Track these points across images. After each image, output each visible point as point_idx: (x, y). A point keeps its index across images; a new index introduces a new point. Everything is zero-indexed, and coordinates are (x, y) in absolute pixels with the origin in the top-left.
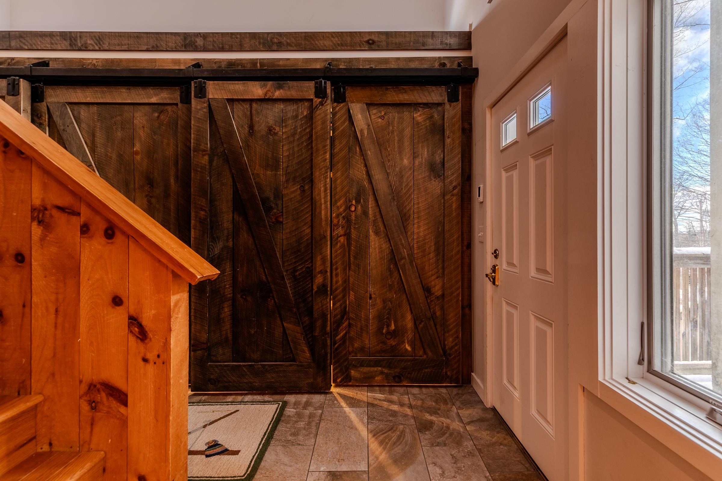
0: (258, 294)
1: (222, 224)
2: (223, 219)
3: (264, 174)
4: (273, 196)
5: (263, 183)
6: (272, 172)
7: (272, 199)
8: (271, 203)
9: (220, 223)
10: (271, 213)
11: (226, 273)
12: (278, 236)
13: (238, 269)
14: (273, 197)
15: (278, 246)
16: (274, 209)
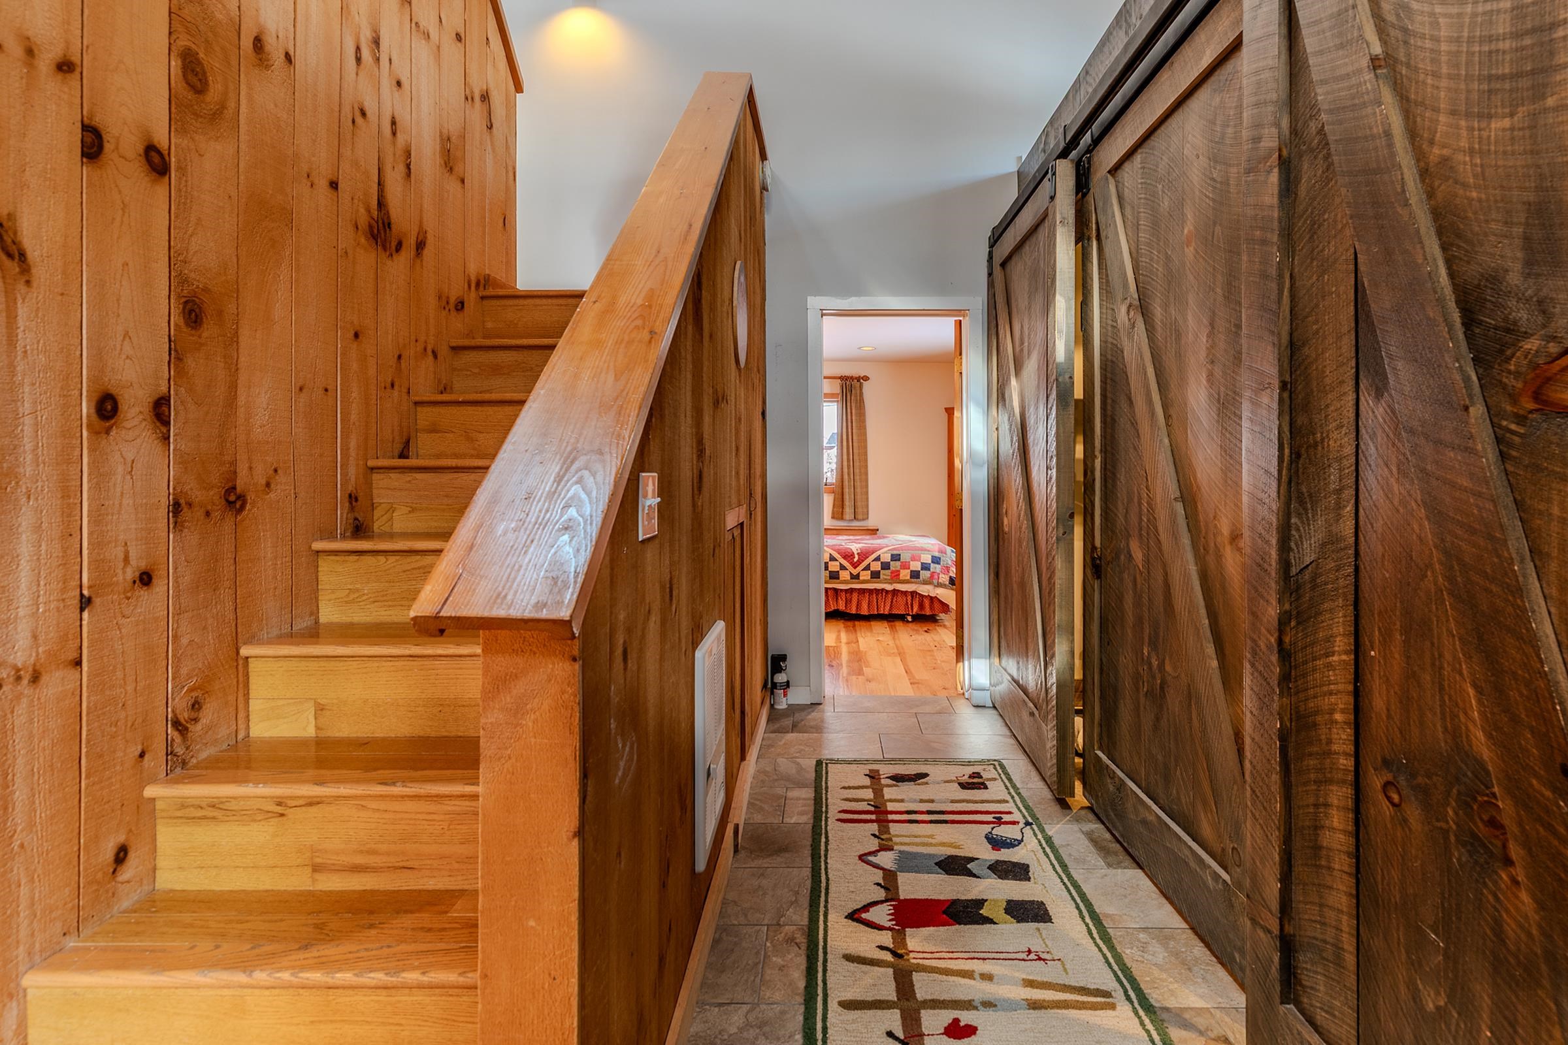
0: (1451, 812)
1: (1323, 440)
2: (1326, 416)
3: (1472, 151)
4: (1519, 255)
5: (1471, 200)
6: (1512, 115)
7: (1514, 278)
8: (1512, 303)
9: (1319, 435)
10: (1508, 360)
11: (1335, 658)
12: (1549, 500)
13: (1373, 649)
14: (1518, 266)
15: (1553, 566)
16: (1526, 335)
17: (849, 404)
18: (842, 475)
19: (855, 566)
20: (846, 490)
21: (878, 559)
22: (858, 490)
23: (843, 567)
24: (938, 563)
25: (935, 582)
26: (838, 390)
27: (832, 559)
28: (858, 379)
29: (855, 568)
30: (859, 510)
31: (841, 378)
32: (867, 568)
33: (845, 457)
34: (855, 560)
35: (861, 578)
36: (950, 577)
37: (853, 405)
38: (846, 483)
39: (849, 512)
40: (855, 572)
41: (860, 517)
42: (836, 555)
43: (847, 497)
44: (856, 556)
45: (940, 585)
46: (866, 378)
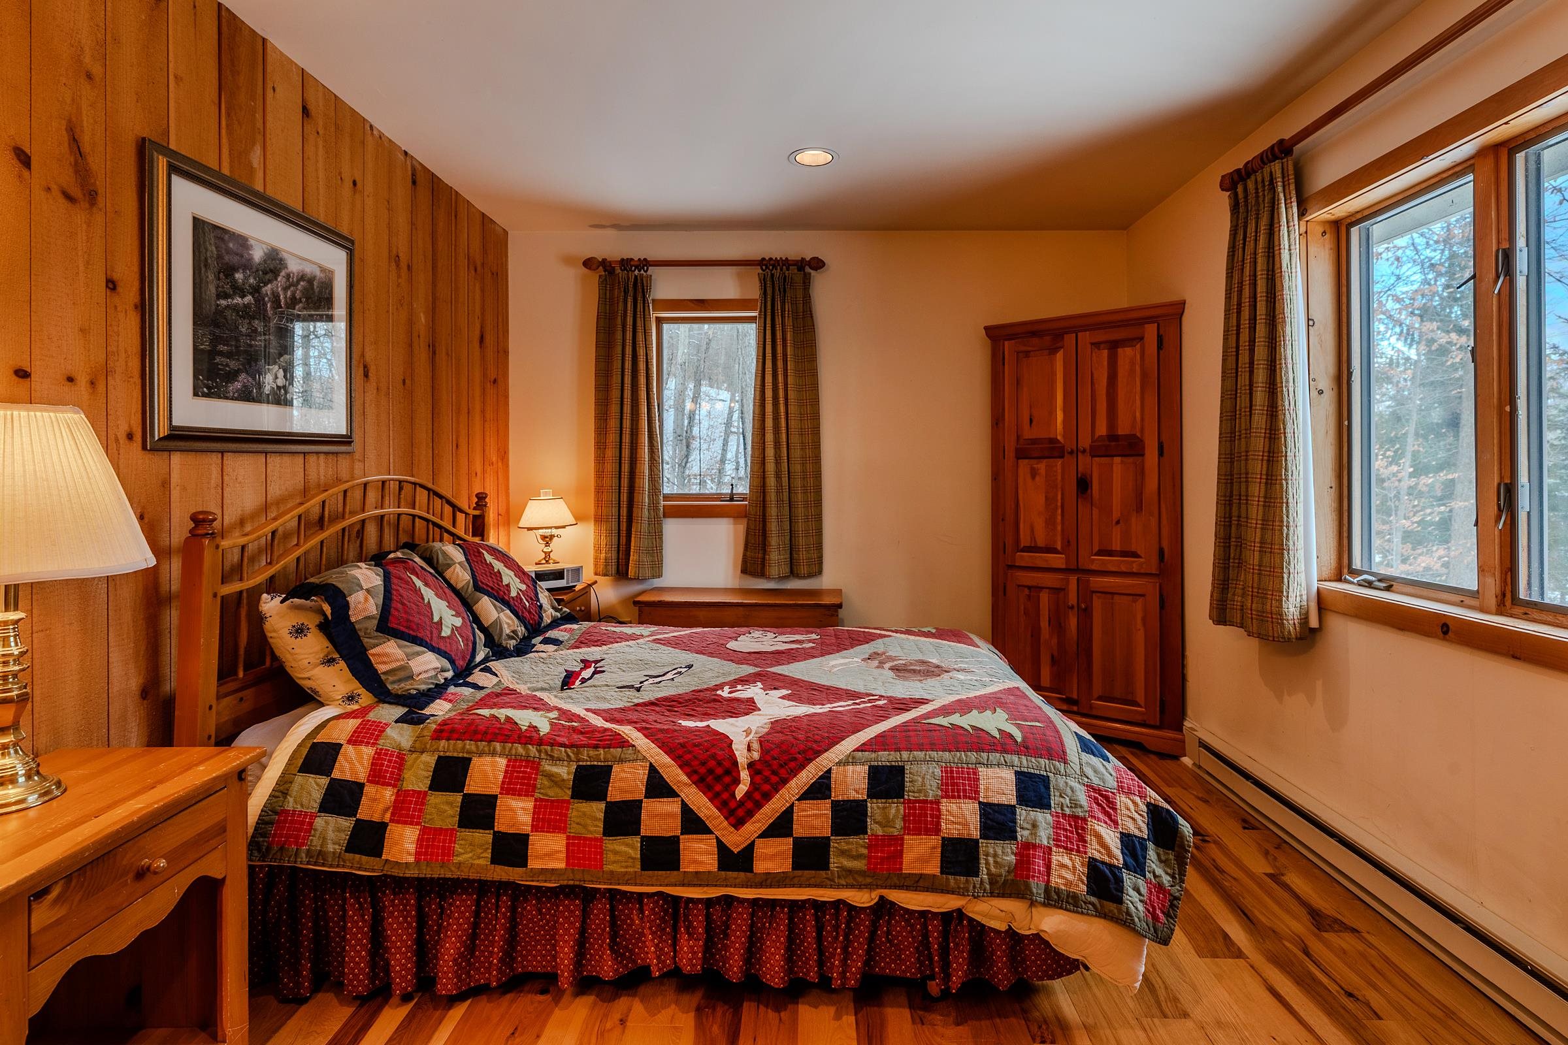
17: (778, 320)
18: (764, 478)
19: (738, 815)
20: (773, 511)
21: (820, 789)
22: (800, 511)
23: (692, 823)
24: (1042, 803)
25: (1037, 887)
26: (754, 292)
27: (658, 786)
28: (801, 264)
29: (738, 824)
30: (802, 555)
31: (763, 263)
32: (782, 826)
33: (769, 437)
34: (741, 790)
35: (760, 867)
36: (1093, 866)
37: (789, 322)
38: (772, 496)
39: (776, 557)
40: (736, 840)
41: (803, 570)
42: (673, 773)
43: (773, 526)
44: (745, 775)
45: (1057, 899)
46: (818, 264)
